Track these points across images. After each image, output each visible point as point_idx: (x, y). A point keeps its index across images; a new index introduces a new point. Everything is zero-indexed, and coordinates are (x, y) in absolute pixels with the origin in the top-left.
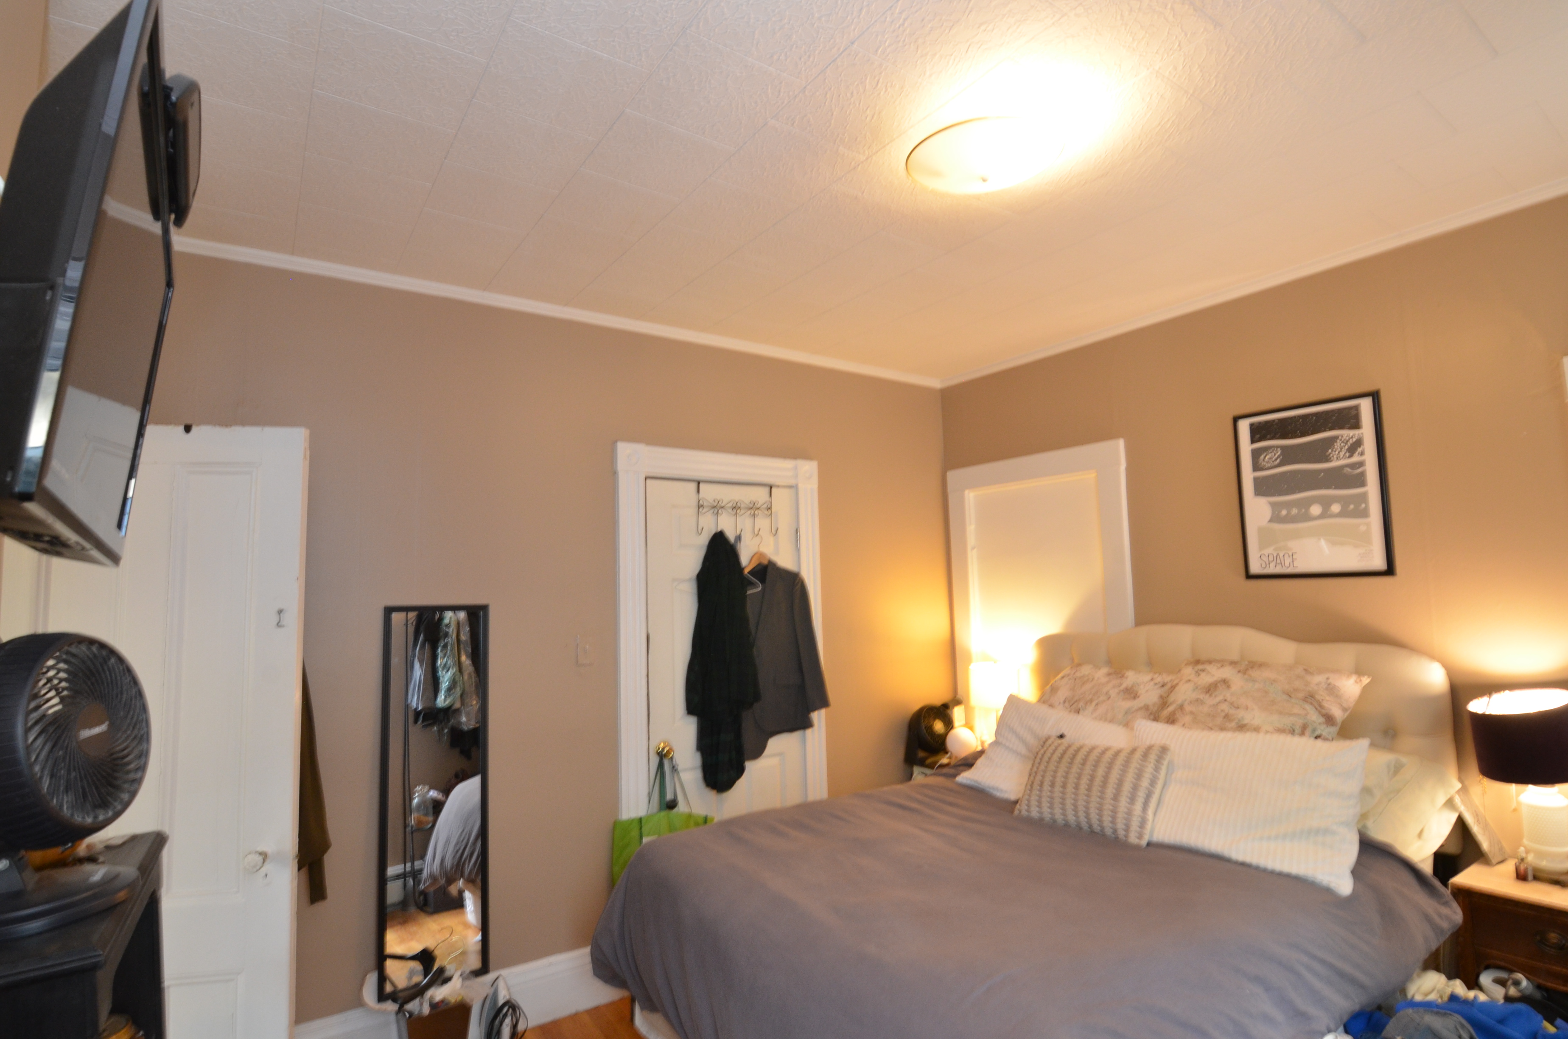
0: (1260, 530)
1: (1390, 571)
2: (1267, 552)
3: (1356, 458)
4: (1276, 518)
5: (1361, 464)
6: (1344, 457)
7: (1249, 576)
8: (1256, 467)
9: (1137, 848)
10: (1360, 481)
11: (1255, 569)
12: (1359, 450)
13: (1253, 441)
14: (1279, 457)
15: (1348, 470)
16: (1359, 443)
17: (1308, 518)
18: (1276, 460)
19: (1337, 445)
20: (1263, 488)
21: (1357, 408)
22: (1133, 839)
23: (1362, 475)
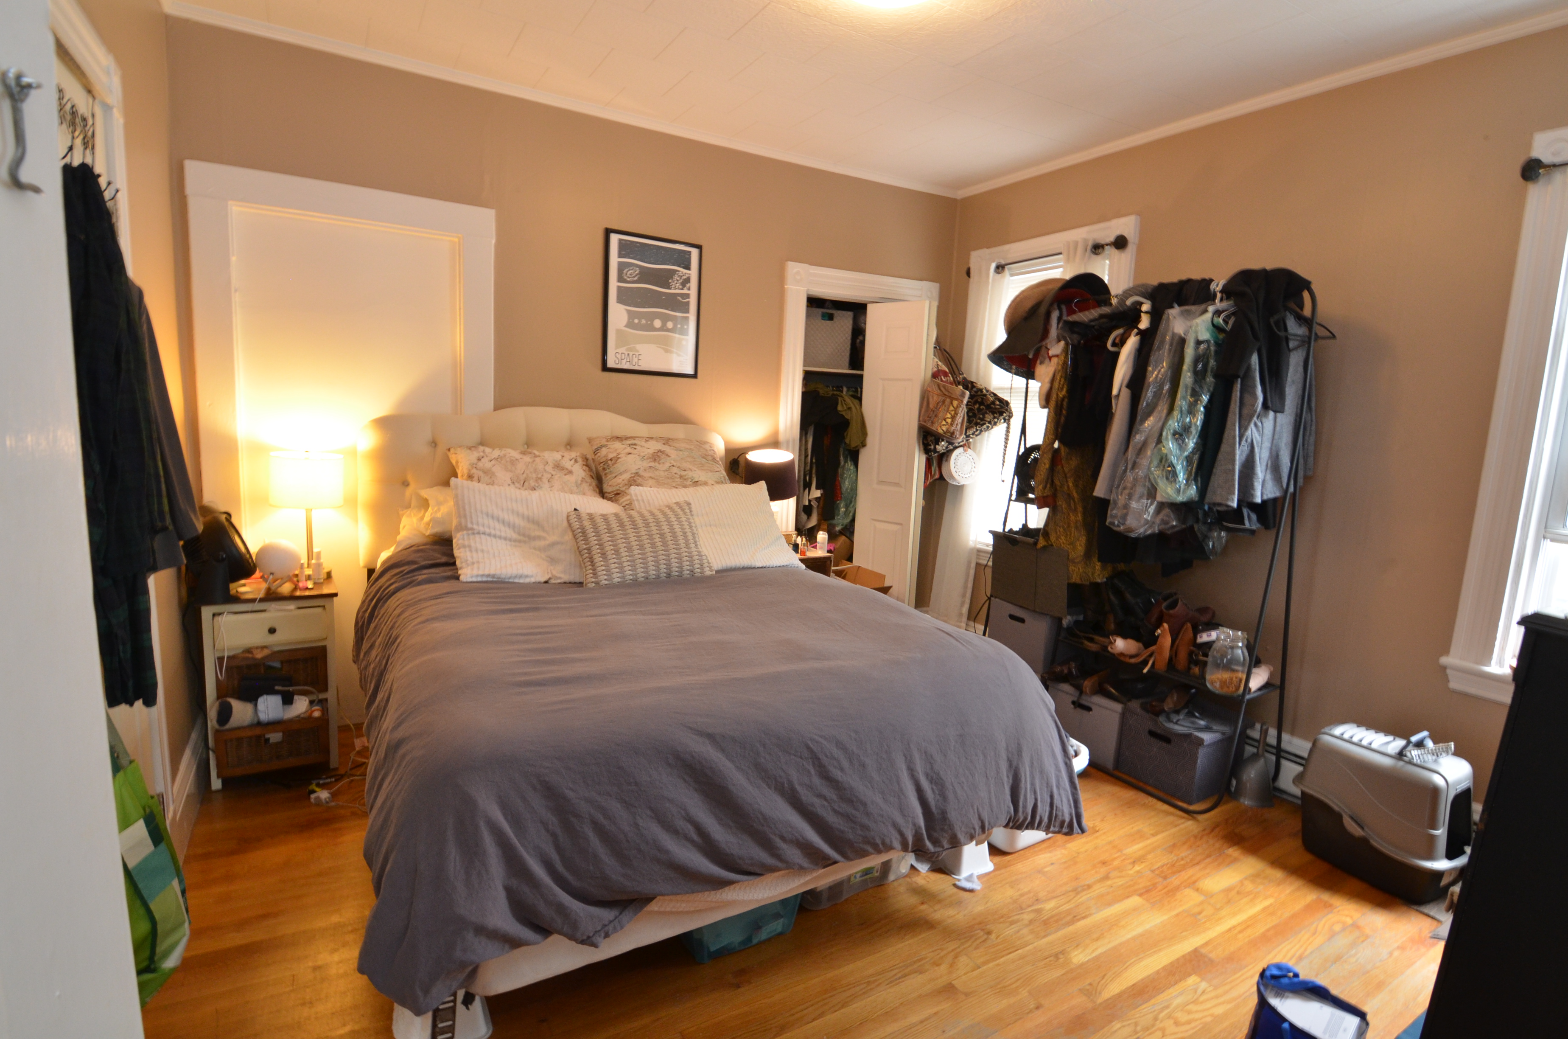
0: (619, 332)
1: (695, 376)
2: (621, 350)
3: (685, 291)
4: (630, 325)
5: (688, 296)
6: (679, 289)
7: (605, 368)
8: (620, 279)
9: (710, 578)
10: (685, 308)
11: (611, 364)
12: (688, 285)
13: (620, 256)
14: (637, 274)
15: (679, 298)
16: (688, 280)
17: (650, 328)
18: (635, 277)
19: (676, 277)
20: (625, 297)
21: (690, 252)
22: (708, 573)
23: (688, 303)
